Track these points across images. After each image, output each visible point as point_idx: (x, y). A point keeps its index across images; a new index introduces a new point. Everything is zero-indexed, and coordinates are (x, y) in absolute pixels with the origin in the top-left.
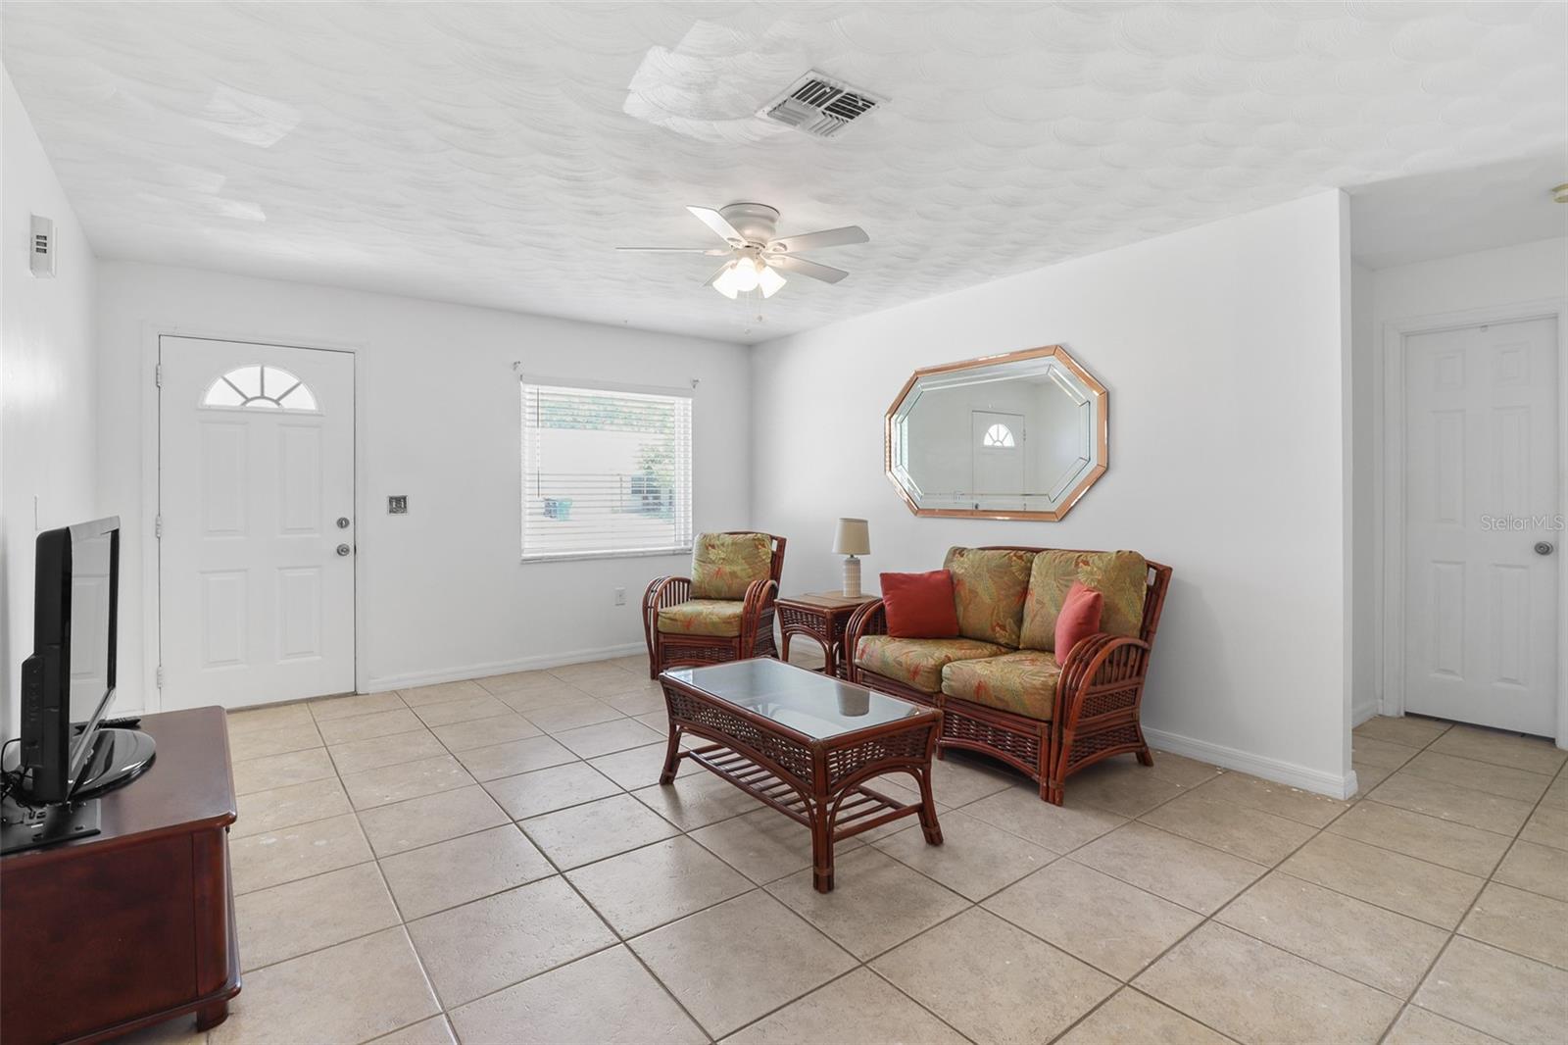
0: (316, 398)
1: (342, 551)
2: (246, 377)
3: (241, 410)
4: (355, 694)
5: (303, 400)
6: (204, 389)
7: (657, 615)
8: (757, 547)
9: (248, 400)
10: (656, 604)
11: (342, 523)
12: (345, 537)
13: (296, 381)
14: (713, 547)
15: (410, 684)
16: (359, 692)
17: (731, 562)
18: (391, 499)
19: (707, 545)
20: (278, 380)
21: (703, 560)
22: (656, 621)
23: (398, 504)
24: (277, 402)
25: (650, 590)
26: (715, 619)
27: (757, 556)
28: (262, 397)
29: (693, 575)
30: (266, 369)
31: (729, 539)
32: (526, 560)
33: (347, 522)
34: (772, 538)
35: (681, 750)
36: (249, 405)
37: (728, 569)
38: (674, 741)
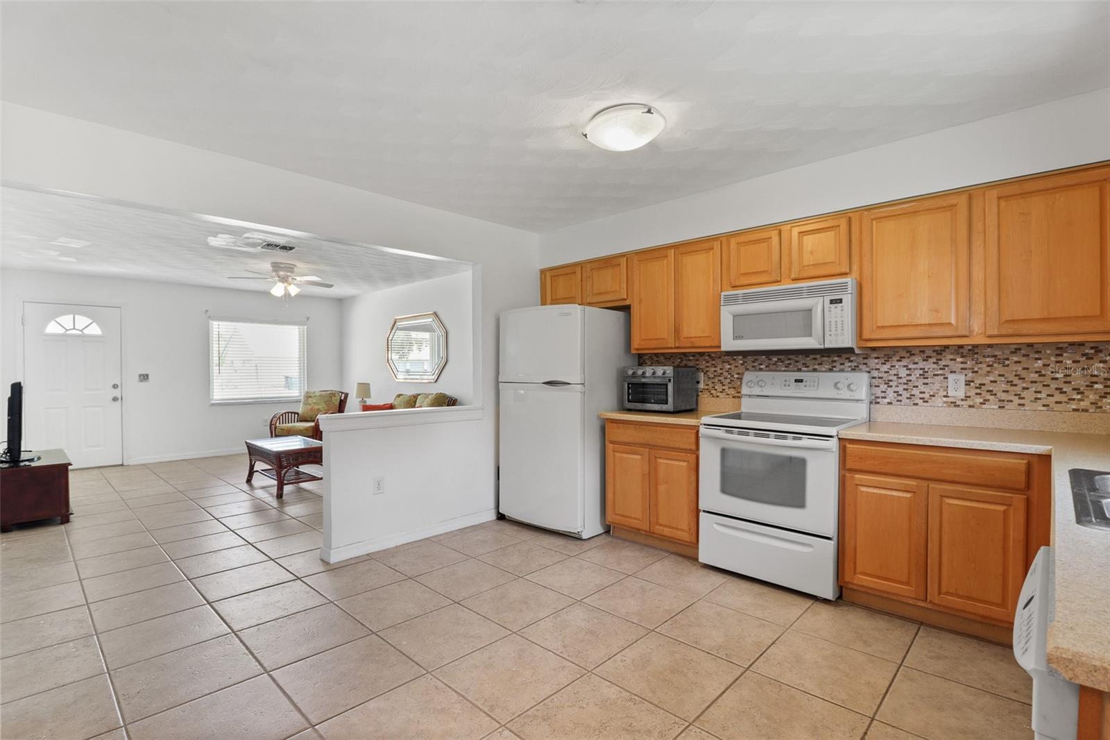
0: (101, 329)
1: (115, 399)
2: (66, 320)
3: (63, 335)
4: (122, 465)
5: (95, 330)
6: (45, 326)
7: (276, 428)
8: (331, 397)
9: (67, 330)
10: (276, 423)
11: (115, 386)
12: (117, 393)
13: (91, 321)
14: (310, 397)
15: (151, 461)
16: (125, 464)
17: (318, 404)
18: (140, 376)
19: (308, 396)
20: (82, 321)
21: (306, 404)
22: (275, 430)
23: (144, 377)
24: (81, 331)
25: (274, 417)
26: (301, 428)
27: (331, 401)
28: (74, 329)
29: (300, 411)
30: (76, 316)
31: (318, 394)
32: (213, 405)
33: (117, 386)
34: (342, 393)
35: (255, 469)
36: (67, 332)
37: (316, 407)
38: (252, 467)
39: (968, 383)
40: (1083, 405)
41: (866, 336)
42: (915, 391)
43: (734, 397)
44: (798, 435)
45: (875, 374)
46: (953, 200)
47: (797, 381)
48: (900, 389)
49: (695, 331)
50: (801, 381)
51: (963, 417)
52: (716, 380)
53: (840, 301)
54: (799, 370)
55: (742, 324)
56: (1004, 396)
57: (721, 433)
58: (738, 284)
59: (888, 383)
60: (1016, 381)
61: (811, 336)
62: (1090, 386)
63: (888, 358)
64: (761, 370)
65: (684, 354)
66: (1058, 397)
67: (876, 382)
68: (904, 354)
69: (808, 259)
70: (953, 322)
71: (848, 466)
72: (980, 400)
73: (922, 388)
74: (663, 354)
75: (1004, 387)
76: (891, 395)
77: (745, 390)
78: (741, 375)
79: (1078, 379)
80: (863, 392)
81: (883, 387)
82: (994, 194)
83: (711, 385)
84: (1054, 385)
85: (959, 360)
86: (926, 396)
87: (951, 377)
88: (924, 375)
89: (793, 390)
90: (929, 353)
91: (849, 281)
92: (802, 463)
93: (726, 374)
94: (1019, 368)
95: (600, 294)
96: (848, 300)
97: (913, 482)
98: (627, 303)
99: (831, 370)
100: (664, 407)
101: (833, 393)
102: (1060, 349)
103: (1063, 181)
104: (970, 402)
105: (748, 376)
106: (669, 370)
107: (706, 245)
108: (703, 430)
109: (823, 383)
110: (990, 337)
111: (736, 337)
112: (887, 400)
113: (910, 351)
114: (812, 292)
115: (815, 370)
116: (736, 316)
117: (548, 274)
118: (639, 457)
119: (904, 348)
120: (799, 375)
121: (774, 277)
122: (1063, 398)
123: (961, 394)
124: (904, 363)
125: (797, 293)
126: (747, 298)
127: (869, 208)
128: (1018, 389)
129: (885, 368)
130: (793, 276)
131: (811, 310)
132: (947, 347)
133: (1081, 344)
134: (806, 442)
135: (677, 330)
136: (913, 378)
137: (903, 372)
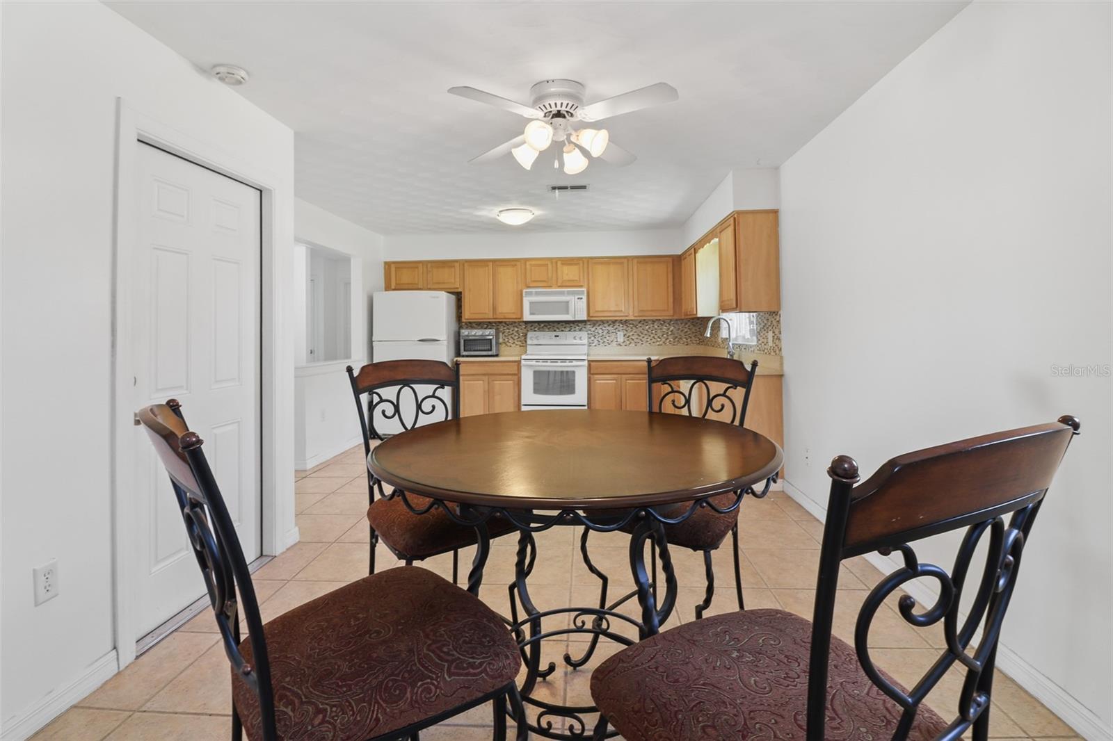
39: (624, 335)
40: (661, 343)
41: (591, 315)
42: (605, 340)
43: (520, 346)
44: (571, 360)
45: (589, 332)
46: (623, 260)
47: (556, 336)
48: (599, 339)
49: (506, 309)
50: (558, 336)
51: (622, 349)
52: (509, 337)
53: (581, 298)
54: (555, 331)
55: (535, 307)
56: (636, 340)
57: (534, 363)
58: (531, 285)
59: (594, 336)
60: (640, 334)
61: (568, 314)
62: (662, 336)
63: (594, 325)
64: (535, 331)
65: (489, 322)
66: (654, 340)
67: (590, 336)
68: (600, 323)
69: (566, 278)
70: (623, 310)
71: (592, 372)
72: (628, 343)
73: (608, 338)
74: (475, 322)
75: (637, 337)
76: (596, 342)
77: (529, 342)
78: (525, 336)
79: (660, 334)
80: (585, 341)
81: (593, 338)
82: (635, 261)
83: (506, 340)
84: (652, 336)
85: (621, 325)
86: (609, 341)
87: (618, 333)
88: (608, 333)
89: (554, 341)
90: (610, 323)
91: (585, 289)
92: (574, 372)
93: (515, 334)
94: (641, 329)
95: (439, 283)
96: (585, 297)
97: (616, 376)
98: (460, 290)
99: (570, 331)
100: (490, 353)
101: (574, 342)
102: (654, 321)
103: (656, 260)
104: (625, 344)
105: (530, 334)
106: (493, 331)
107: (513, 263)
108: (523, 362)
109: (568, 337)
110: (636, 316)
111: (531, 314)
112: (594, 344)
113: (603, 322)
114: (569, 293)
115: (562, 331)
116: (531, 303)
117: (393, 266)
118: (481, 382)
119: (601, 320)
120: (555, 333)
121: (549, 284)
122: (655, 341)
123: (622, 340)
124: (601, 327)
125: (562, 293)
126: (537, 294)
127: (592, 258)
128: (641, 338)
129: (593, 329)
130: (559, 285)
131: (568, 302)
132: (616, 320)
133: (660, 320)
134: (575, 363)
135: (494, 309)
136: (604, 334)
137: (600, 331)
